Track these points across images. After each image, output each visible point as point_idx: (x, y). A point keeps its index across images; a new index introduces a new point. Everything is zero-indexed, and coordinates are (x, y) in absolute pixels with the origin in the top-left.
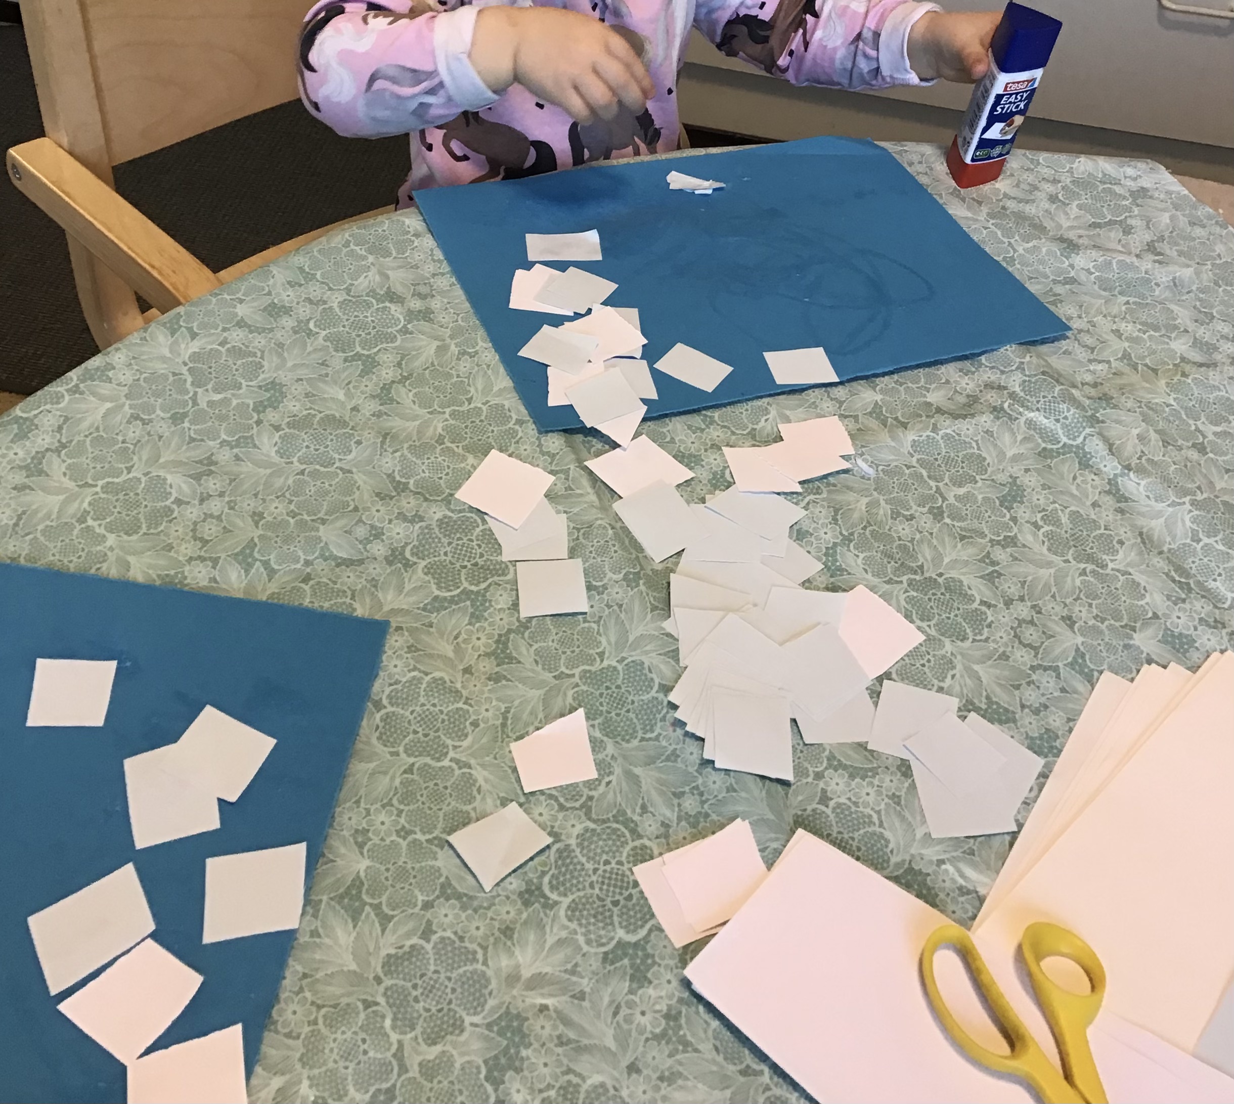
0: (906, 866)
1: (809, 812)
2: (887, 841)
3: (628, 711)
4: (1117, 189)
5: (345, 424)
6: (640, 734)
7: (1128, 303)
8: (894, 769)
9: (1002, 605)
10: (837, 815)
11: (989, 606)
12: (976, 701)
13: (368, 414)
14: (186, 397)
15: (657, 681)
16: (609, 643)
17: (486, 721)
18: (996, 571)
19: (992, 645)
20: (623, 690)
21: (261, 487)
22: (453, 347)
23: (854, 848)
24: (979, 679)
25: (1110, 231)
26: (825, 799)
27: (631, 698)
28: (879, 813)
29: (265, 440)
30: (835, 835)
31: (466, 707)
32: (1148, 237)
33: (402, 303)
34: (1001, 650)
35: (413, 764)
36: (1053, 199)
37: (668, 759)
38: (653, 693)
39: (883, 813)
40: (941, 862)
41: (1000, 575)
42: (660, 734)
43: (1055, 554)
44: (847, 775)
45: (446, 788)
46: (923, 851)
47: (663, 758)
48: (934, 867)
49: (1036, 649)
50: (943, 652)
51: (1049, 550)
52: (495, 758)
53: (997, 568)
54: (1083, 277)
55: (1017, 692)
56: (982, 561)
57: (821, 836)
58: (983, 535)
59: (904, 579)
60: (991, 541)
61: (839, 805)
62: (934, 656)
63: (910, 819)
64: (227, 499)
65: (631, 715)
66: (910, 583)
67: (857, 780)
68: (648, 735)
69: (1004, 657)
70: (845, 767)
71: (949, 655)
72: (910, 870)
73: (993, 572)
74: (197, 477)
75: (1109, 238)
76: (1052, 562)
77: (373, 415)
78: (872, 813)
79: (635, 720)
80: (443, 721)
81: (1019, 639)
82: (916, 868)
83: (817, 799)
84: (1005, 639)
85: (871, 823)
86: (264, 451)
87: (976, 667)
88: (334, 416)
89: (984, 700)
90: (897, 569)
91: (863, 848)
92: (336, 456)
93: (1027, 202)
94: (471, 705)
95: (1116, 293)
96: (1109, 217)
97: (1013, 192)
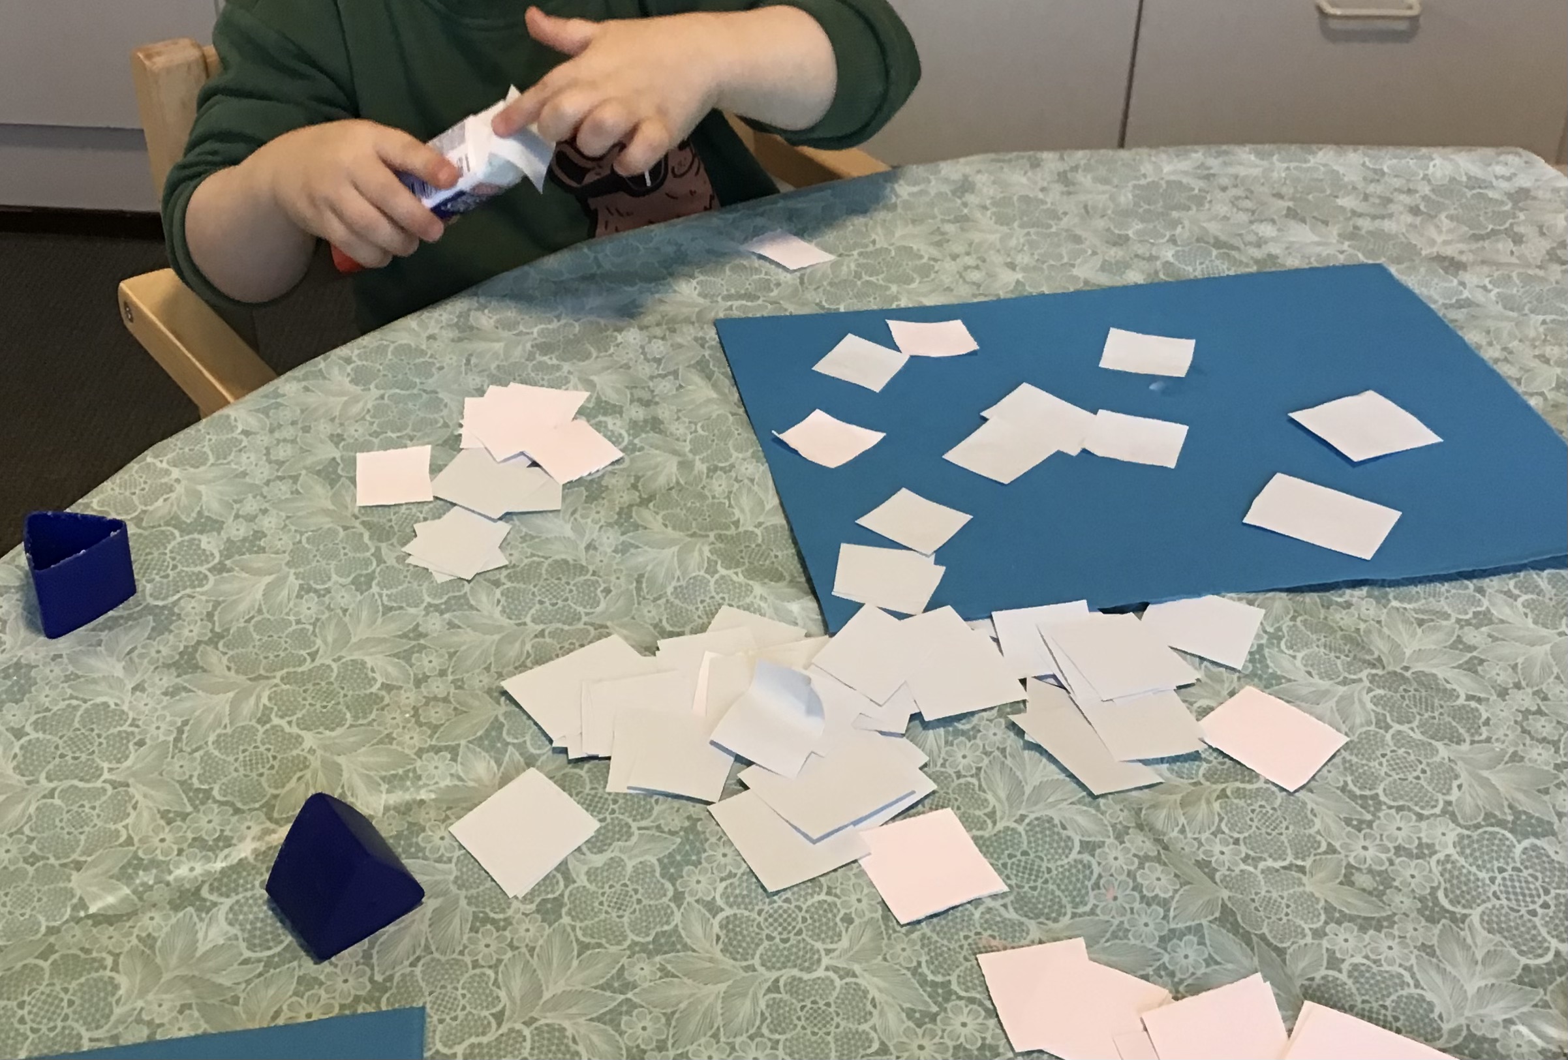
0: (1464, 1033)
1: (1318, 981)
2: (1431, 1006)
3: (1046, 882)
4: (1491, 194)
5: (583, 569)
6: (1069, 911)
7: (1544, 322)
8: (1414, 915)
9: (1494, 697)
10: (1356, 982)
11: (1479, 700)
12: (1497, 813)
13: (609, 550)
14: (368, 554)
15: (1077, 840)
16: (999, 800)
17: (861, 914)
18: (1475, 658)
19: (1498, 747)
20: (1032, 855)
21: (492, 659)
22: (698, 463)
23: (1390, 1019)
24: (1493, 786)
25: (1497, 241)
26: (1334, 962)
27: (1045, 865)
28: (1409, 969)
29: (484, 599)
30: (1360, 1006)
31: (830, 899)
32: (1545, 245)
33: (621, 413)
34: (1511, 750)
35: (777, 981)
36: (1415, 211)
37: (1115, 936)
38: (1074, 855)
39: (1415, 969)
40: (1508, 1022)
41: (1482, 661)
42: (1096, 906)
43: (1545, 626)
44: (1356, 928)
45: (828, 1005)
46: (1481, 1012)
47: (1108, 935)
48: (1501, 1030)
49: (1555, 744)
50: (1437, 759)
51: (1536, 622)
52: (885, 959)
53: (1475, 654)
54: (1479, 296)
55: (1546, 798)
56: (1453, 646)
57: (1342, 1009)
58: (1447, 616)
59: (1364, 674)
60: (1458, 621)
61: (1355, 967)
62: (1428, 764)
63: (1454, 973)
64: (450, 678)
65: (1051, 886)
66: (1373, 678)
67: (1371, 932)
68: (1081, 910)
69: (1516, 757)
70: (1352, 919)
71: (1447, 761)
72: (1471, 1036)
73: (1471, 658)
74: (406, 656)
75: (1498, 251)
76: (1544, 637)
77: (615, 551)
78: (1401, 971)
79: (1058, 893)
80: (804, 920)
81: (1529, 733)
82: (1479, 1034)
83: (1325, 963)
84: (1511, 737)
85: (1404, 984)
86: (486, 613)
87: (1486, 773)
88: (566, 562)
89: (1507, 810)
90: (1350, 664)
91: (1402, 1017)
92: (580, 609)
93: (1383, 217)
94: (836, 896)
95: (1526, 311)
96: (1490, 227)
97: (1362, 207)
